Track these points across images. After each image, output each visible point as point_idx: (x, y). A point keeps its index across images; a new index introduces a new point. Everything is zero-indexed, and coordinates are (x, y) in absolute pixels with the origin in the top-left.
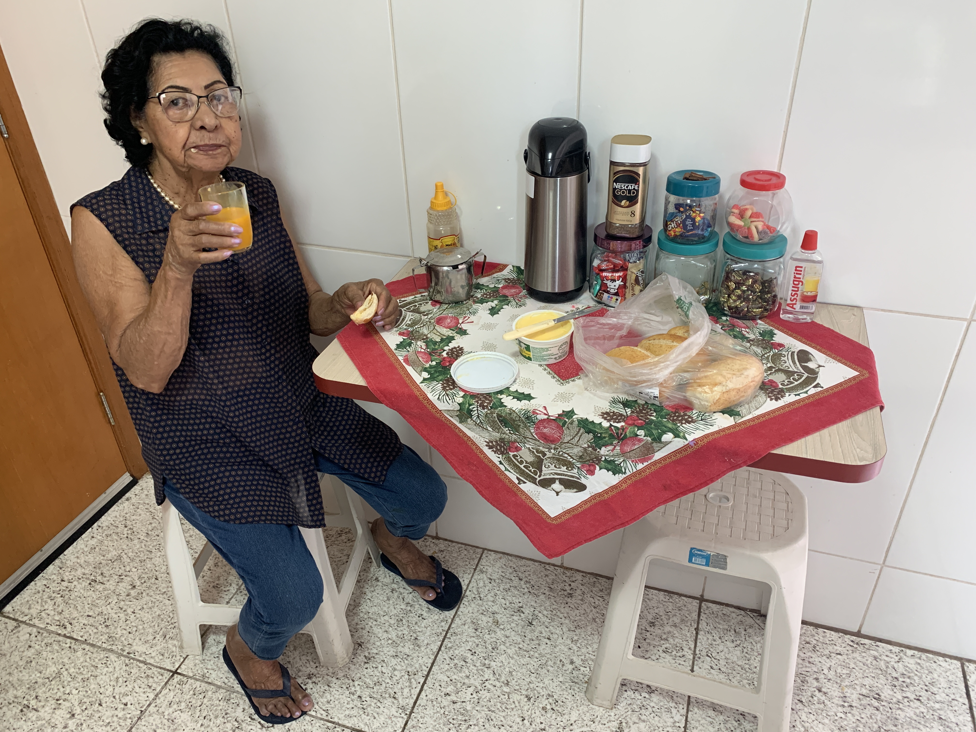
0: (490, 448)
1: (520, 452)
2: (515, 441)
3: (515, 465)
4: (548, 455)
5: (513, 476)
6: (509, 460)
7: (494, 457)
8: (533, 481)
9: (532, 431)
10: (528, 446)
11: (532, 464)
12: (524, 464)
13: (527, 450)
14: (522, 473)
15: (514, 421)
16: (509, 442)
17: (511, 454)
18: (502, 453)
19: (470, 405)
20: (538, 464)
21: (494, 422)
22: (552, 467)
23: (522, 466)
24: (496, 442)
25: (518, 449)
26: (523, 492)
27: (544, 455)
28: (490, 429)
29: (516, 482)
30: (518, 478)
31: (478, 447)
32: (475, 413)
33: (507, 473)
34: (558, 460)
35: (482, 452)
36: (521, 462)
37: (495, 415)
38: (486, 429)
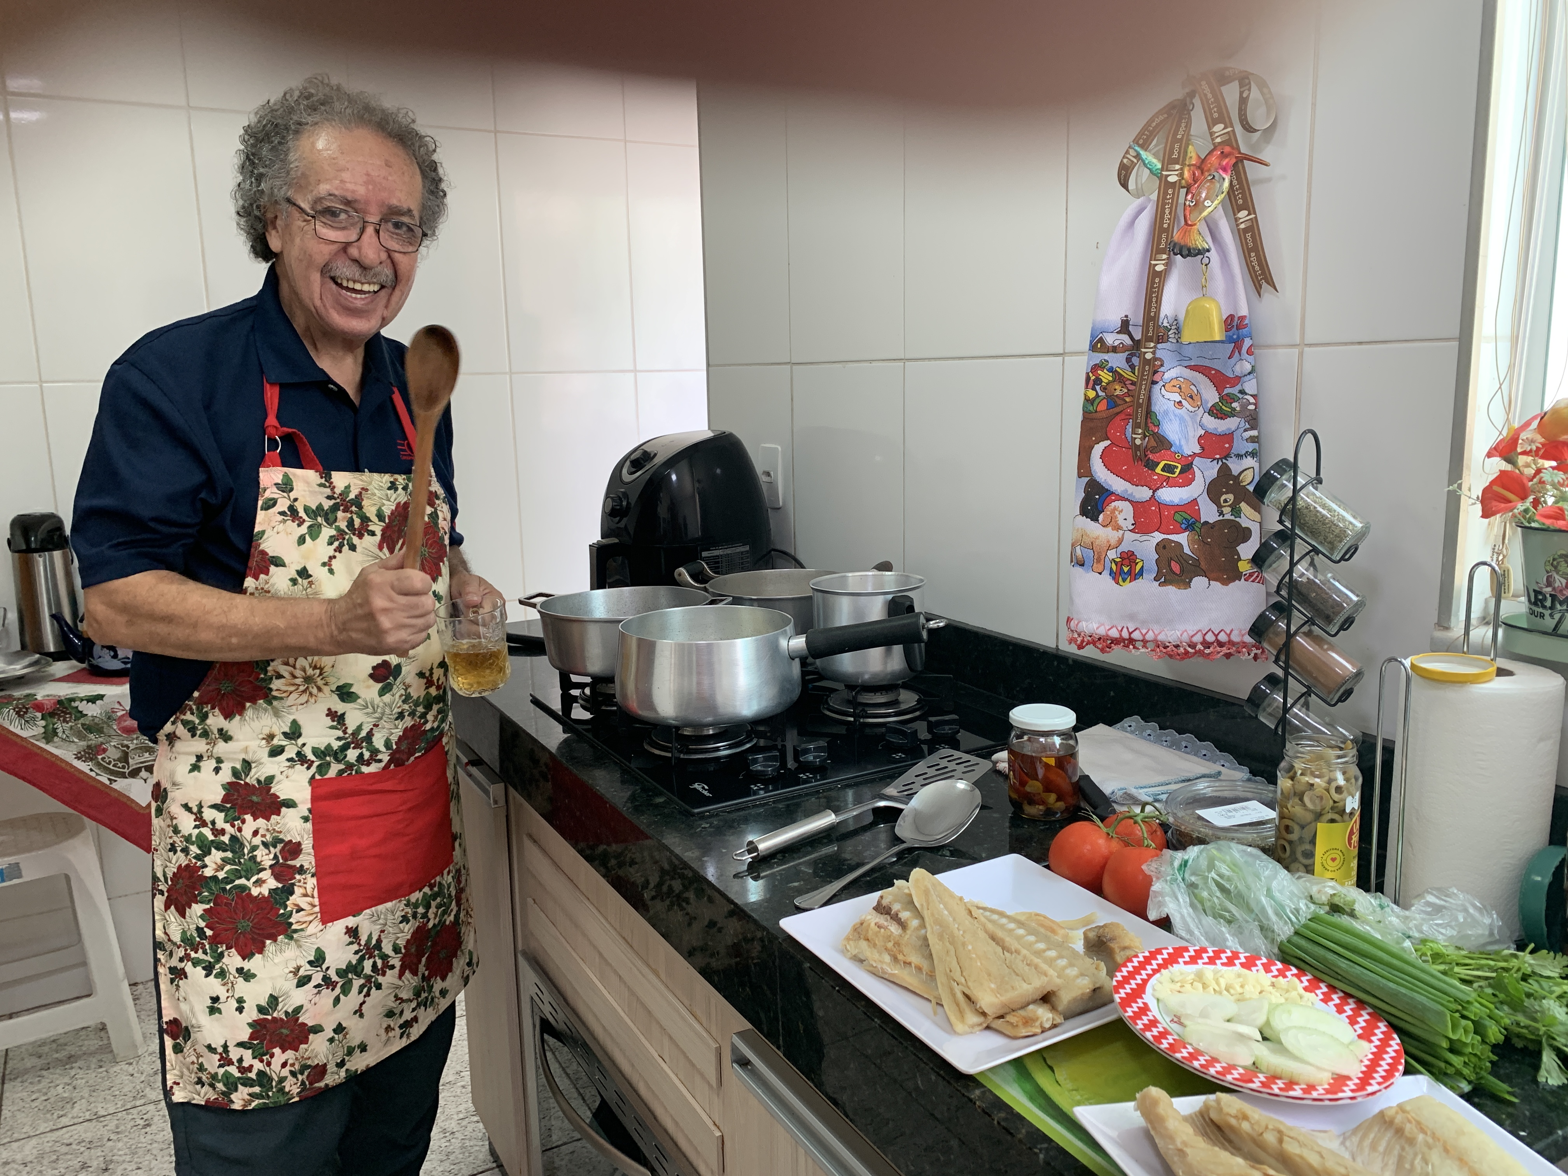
0: (78, 758)
1: (107, 753)
2: (102, 743)
3: (105, 768)
4: (132, 746)
5: (104, 779)
6: (99, 765)
7: (84, 767)
8: (123, 775)
9: (115, 727)
10: (112, 744)
11: (119, 760)
12: (113, 763)
13: (114, 749)
14: (112, 772)
15: (98, 725)
16: (96, 746)
17: (100, 757)
18: (91, 760)
19: (54, 725)
20: (125, 758)
21: (79, 732)
22: (137, 757)
23: (111, 767)
24: (84, 751)
25: (105, 751)
26: (115, 790)
27: (128, 747)
28: (76, 740)
29: (108, 782)
30: (109, 779)
31: (67, 763)
32: (60, 731)
33: (98, 778)
34: (140, 748)
35: (71, 766)
36: (109, 763)
37: (79, 726)
38: (73, 742)
